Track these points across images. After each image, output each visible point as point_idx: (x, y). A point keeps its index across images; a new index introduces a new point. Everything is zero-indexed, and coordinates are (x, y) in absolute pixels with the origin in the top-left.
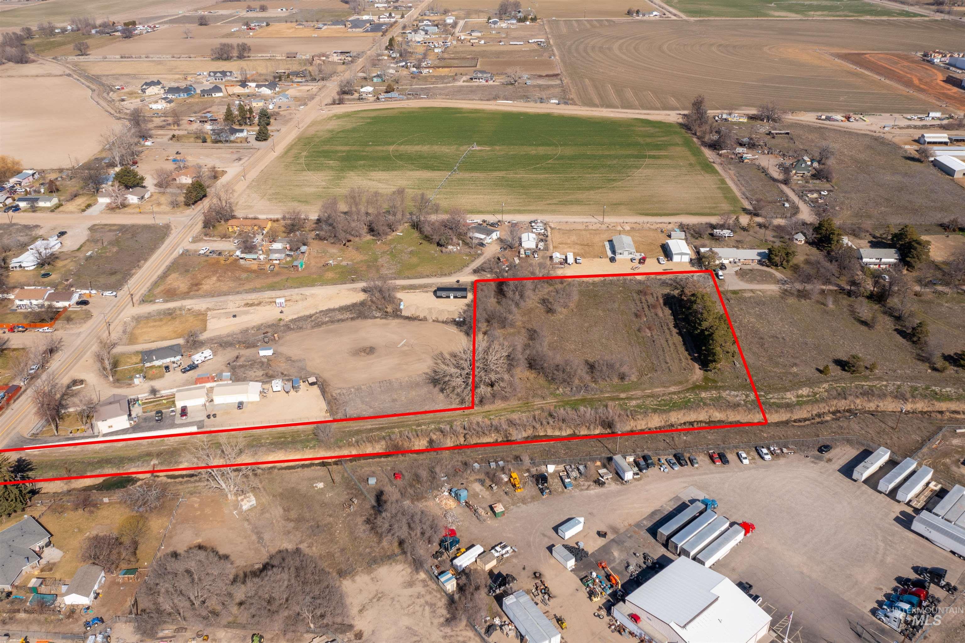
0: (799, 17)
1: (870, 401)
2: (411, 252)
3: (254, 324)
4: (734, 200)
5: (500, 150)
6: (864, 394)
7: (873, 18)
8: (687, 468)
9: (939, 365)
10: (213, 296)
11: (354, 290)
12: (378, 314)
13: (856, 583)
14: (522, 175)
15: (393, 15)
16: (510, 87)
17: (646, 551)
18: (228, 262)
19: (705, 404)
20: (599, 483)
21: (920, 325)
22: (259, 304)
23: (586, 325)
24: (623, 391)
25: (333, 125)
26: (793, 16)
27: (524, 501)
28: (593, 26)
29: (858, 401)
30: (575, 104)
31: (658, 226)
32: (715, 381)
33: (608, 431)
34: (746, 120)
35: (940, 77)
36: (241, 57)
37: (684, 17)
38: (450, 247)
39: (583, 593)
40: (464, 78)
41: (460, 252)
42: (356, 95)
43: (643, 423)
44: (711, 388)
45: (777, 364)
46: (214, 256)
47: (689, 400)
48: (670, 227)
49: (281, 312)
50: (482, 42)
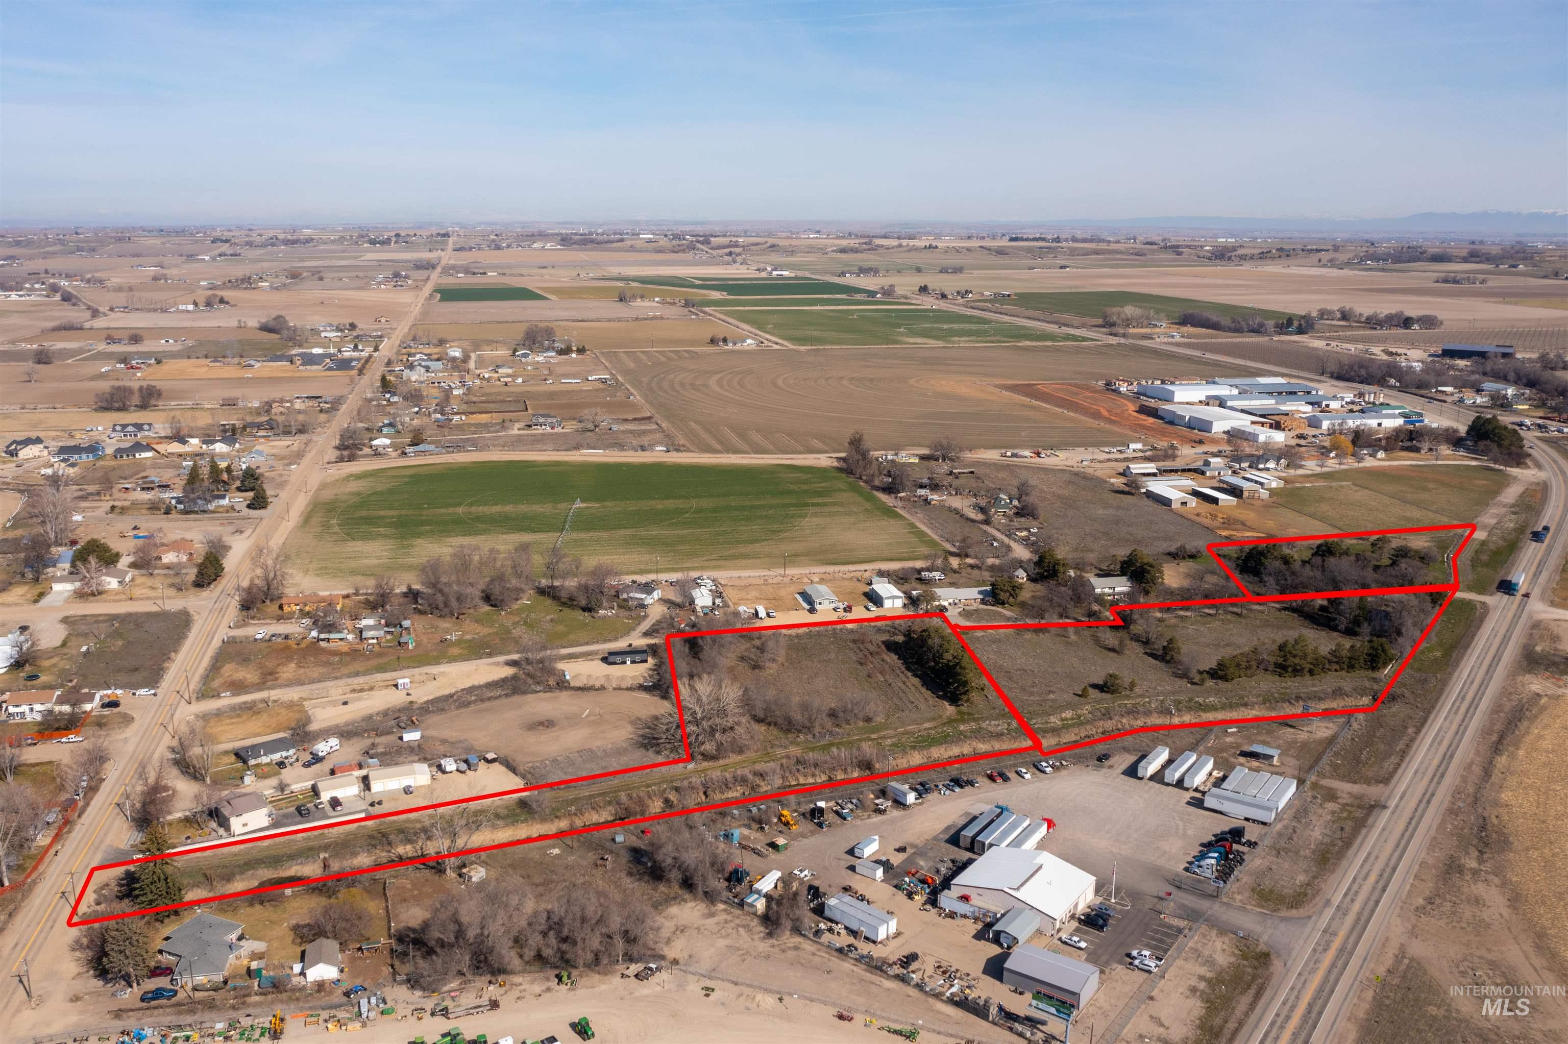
0: (941, 344)
1: (1136, 719)
2: (552, 620)
3: (377, 710)
4: (933, 543)
5: (612, 506)
6: (1129, 713)
7: (1034, 344)
8: (968, 789)
9: (1196, 680)
10: (303, 684)
11: (497, 664)
12: (539, 688)
13: (1165, 852)
14: (655, 532)
15: (360, 347)
16: (589, 434)
17: (952, 857)
18: (303, 645)
19: (966, 737)
20: (879, 811)
21: (1171, 641)
22: (371, 689)
23: (806, 676)
24: (873, 733)
25: (354, 486)
26: (933, 343)
27: (803, 836)
28: (670, 359)
29: (1124, 721)
30: (688, 450)
31: (853, 574)
32: (969, 714)
33: (868, 772)
34: (917, 461)
35: (1131, 407)
36: (143, 406)
37: (791, 347)
38: (602, 612)
39: (901, 897)
40: (517, 426)
41: (617, 616)
42: (367, 450)
43: (904, 761)
44: (968, 721)
45: (1032, 694)
46: (279, 640)
47: (948, 734)
48: (867, 575)
49: (408, 694)
50: (520, 380)
